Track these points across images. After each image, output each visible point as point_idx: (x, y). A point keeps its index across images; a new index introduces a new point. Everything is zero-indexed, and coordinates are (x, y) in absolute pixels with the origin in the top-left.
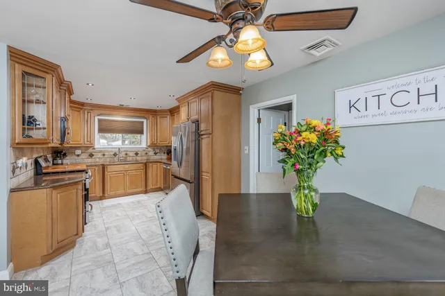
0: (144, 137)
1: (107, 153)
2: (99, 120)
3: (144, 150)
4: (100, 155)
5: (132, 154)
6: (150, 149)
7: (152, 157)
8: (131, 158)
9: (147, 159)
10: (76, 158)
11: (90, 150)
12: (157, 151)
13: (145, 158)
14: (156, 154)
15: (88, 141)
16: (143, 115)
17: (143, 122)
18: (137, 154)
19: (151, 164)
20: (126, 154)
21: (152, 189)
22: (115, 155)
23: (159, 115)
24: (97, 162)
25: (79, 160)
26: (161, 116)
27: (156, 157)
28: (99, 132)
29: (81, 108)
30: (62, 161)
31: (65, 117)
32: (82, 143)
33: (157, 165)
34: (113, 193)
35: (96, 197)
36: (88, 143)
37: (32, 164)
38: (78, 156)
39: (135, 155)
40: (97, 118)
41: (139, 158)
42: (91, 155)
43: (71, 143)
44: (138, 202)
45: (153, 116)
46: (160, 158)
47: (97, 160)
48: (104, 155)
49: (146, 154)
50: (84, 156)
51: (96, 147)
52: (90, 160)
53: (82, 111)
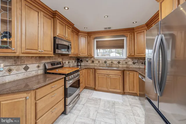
0: (125, 50)
1: (100, 61)
2: (97, 41)
3: (125, 60)
4: (97, 62)
5: (115, 62)
6: (129, 60)
7: (131, 66)
8: (115, 65)
9: (127, 67)
10: (87, 63)
11: (92, 59)
12: (136, 61)
13: (125, 66)
14: (134, 63)
15: (89, 54)
16: (122, 34)
17: (124, 40)
18: (119, 63)
19: (128, 72)
20: (112, 62)
21: (129, 93)
22: (105, 62)
23: (136, 31)
24: (96, 66)
25: (87, 64)
26: (137, 32)
27: (134, 66)
28: (96, 48)
29: (86, 35)
30: (80, 64)
31: (56, 37)
32: (87, 54)
33: (134, 75)
34: (100, 88)
35: (91, 87)
36: (90, 55)
37: (38, 67)
38: (87, 61)
39: (118, 63)
40: (95, 40)
41: (120, 66)
42: (93, 62)
43: (81, 54)
44: (114, 104)
45: (131, 33)
46: (138, 67)
47: (96, 65)
48: (99, 62)
49: (126, 63)
50: (90, 62)
51: (95, 57)
52: (92, 64)
53: (87, 37)
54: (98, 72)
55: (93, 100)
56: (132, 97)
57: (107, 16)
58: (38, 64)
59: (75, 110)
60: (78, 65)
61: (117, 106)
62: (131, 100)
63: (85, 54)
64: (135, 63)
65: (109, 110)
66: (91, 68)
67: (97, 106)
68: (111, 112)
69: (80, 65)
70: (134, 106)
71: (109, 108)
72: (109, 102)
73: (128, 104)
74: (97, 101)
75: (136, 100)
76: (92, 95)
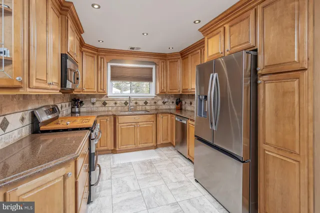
0: (153, 83)
1: (118, 102)
2: (112, 67)
3: (153, 99)
4: (112, 104)
5: (141, 103)
6: (159, 98)
7: (161, 107)
8: (140, 107)
9: (156, 109)
10: (92, 106)
11: (104, 99)
12: (166, 100)
13: (154, 107)
15: (101, 89)
16: (152, 60)
17: (152, 68)
18: (146, 103)
19: (161, 116)
20: (136, 103)
21: (162, 144)
22: (126, 103)
23: (169, 59)
24: (110, 111)
25: (94, 108)
26: (171, 61)
27: (164, 107)
28: (111, 80)
29: (95, 54)
30: (79, 110)
31: (66, 54)
32: (96, 90)
33: (168, 118)
34: (124, 147)
35: (108, 150)
36: (102, 91)
37: (23, 119)
38: (93, 104)
39: (144, 104)
40: (109, 64)
41: (148, 108)
42: (105, 104)
43: (85, 90)
44: (151, 163)
45: (162, 61)
46: (168, 107)
47: (110, 108)
48: (116, 103)
49: (155, 103)
50: (98, 104)
51: (108, 95)
52: (103, 109)
53: (96, 57)
54: (121, 120)
55: (121, 167)
56: (165, 149)
57: (147, 34)
58: (21, 113)
59: (100, 191)
60: (73, 113)
61: (157, 165)
62: (166, 152)
63: (93, 90)
64: (165, 102)
65: (149, 172)
66: (107, 116)
67: (133, 173)
68: (153, 173)
69: (79, 112)
70: (173, 158)
71: (148, 169)
72: (144, 163)
73: (167, 158)
74: (126, 167)
75: (171, 150)
76: (113, 162)
